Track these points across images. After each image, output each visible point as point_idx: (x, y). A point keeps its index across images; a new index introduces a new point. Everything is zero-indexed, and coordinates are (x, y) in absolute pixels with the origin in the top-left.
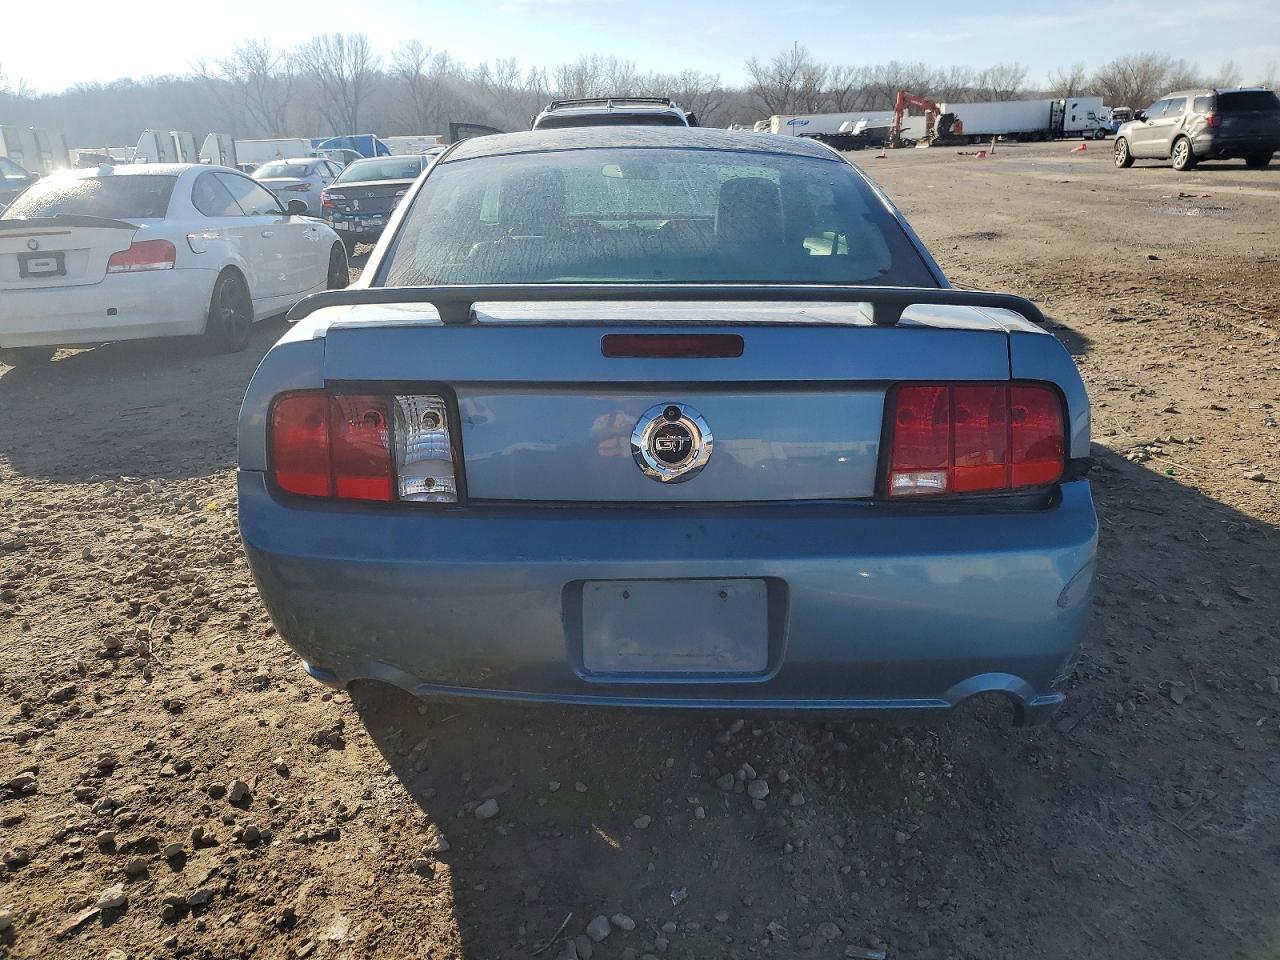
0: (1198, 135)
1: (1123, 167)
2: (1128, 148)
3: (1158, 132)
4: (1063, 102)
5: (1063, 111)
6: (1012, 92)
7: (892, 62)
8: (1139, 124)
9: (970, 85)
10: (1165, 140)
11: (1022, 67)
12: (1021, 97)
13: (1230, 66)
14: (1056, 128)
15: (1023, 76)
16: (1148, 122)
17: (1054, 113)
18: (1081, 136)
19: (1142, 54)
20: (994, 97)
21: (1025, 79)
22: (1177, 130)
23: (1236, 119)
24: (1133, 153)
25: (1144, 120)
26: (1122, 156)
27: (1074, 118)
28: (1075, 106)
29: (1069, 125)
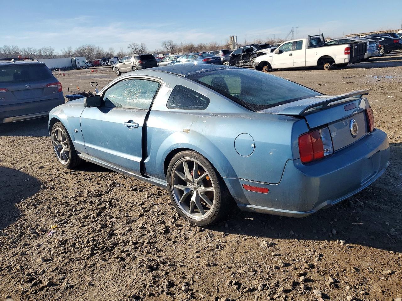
0: (138, 66)
1: (119, 75)
2: (119, 70)
3: (127, 66)
4: (74, 58)
5: (75, 61)
6: (51, 56)
7: (5, 46)
8: (120, 64)
9: (35, 54)
10: (129, 68)
11: (52, 48)
12: (55, 57)
13: (111, 48)
14: (74, 66)
15: (53, 51)
16: (123, 63)
17: (72, 62)
18: (82, 68)
19: (87, 45)
20: (45, 57)
21: (54, 52)
22: (132, 65)
23: (146, 62)
24: (121, 71)
25: (122, 62)
26: (118, 73)
27: (79, 63)
28: (78, 59)
29: (78, 65)
